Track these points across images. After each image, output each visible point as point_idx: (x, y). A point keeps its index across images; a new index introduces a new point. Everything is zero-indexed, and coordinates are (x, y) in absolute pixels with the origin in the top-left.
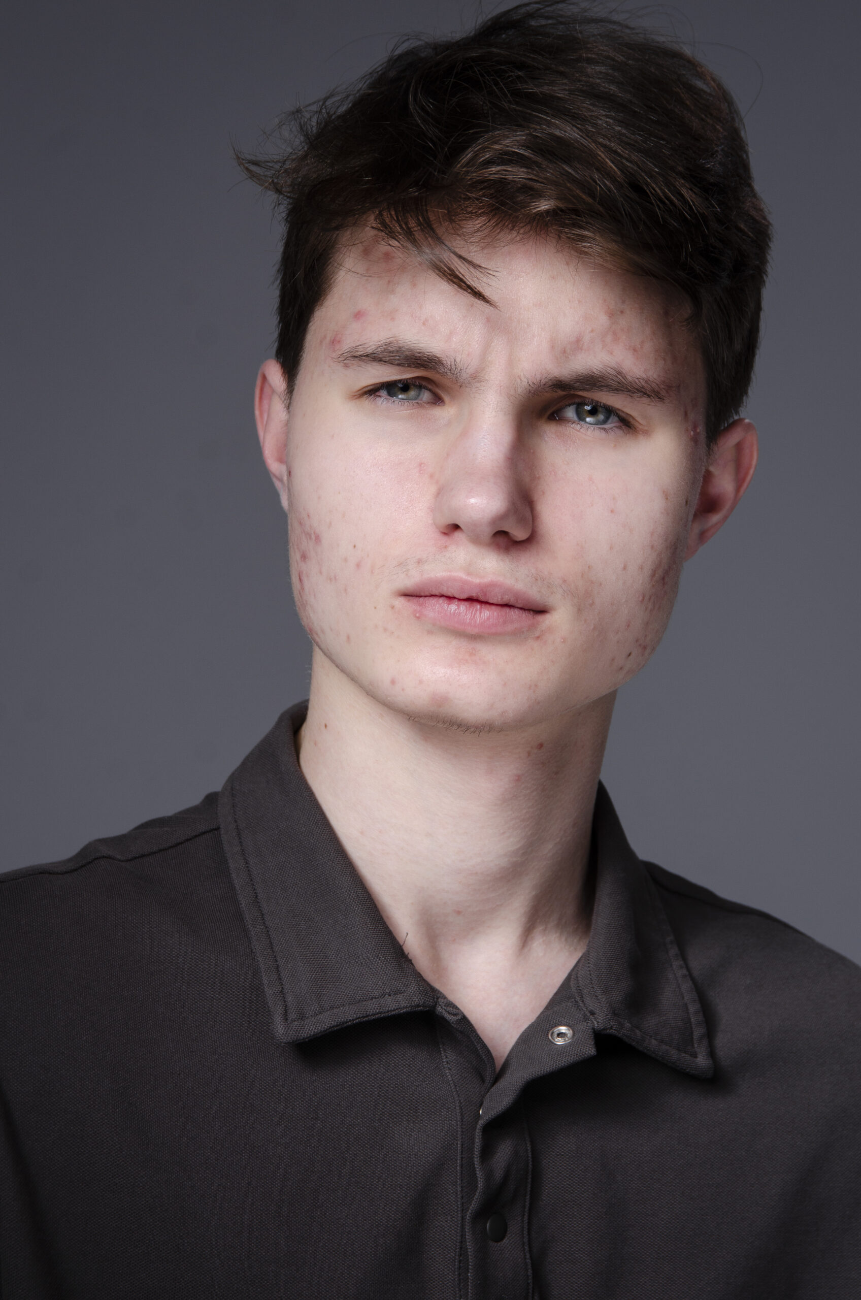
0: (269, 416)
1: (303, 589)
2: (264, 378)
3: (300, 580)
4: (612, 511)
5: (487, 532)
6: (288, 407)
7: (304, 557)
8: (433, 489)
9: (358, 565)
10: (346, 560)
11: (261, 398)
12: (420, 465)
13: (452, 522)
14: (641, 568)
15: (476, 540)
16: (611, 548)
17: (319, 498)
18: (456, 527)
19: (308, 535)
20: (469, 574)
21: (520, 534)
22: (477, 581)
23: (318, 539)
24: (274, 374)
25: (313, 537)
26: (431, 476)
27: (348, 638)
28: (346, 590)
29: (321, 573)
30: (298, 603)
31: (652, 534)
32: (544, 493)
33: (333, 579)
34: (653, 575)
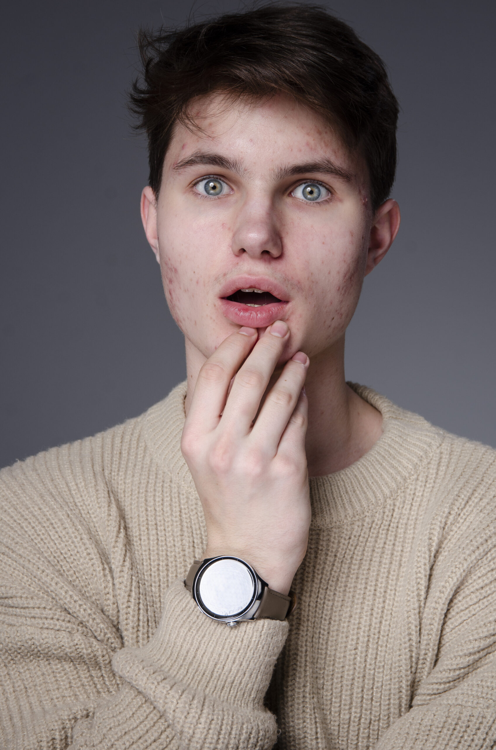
0: (148, 216)
1: (172, 298)
2: (145, 196)
3: (170, 294)
4: (323, 243)
5: (258, 251)
6: (157, 208)
7: (171, 281)
8: (231, 235)
9: (197, 282)
10: (191, 280)
11: (144, 208)
12: (223, 224)
13: (241, 248)
14: (338, 273)
15: (253, 257)
16: (323, 263)
17: (173, 249)
18: (243, 251)
19: (171, 269)
20: (250, 274)
21: (275, 252)
22: (254, 278)
23: (176, 271)
24: (148, 192)
25: (173, 270)
26: (229, 229)
27: (196, 322)
28: (193, 296)
29: (180, 288)
30: (170, 306)
31: (345, 255)
32: (287, 233)
33: (186, 291)
34: (345, 276)
